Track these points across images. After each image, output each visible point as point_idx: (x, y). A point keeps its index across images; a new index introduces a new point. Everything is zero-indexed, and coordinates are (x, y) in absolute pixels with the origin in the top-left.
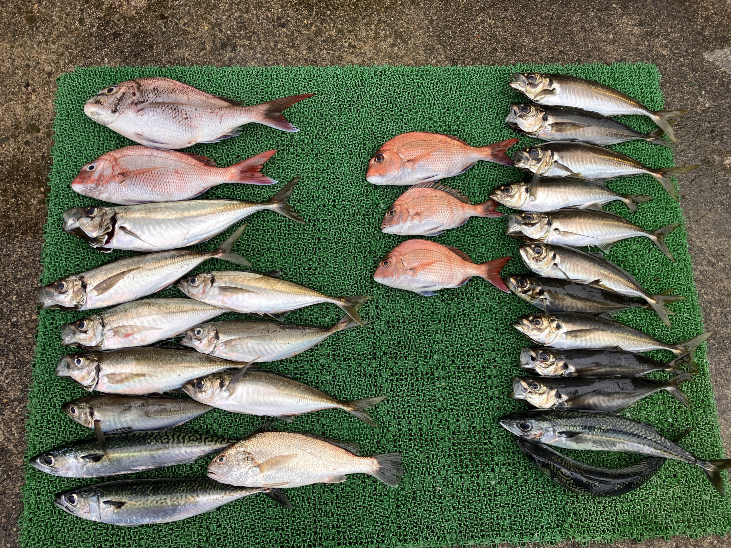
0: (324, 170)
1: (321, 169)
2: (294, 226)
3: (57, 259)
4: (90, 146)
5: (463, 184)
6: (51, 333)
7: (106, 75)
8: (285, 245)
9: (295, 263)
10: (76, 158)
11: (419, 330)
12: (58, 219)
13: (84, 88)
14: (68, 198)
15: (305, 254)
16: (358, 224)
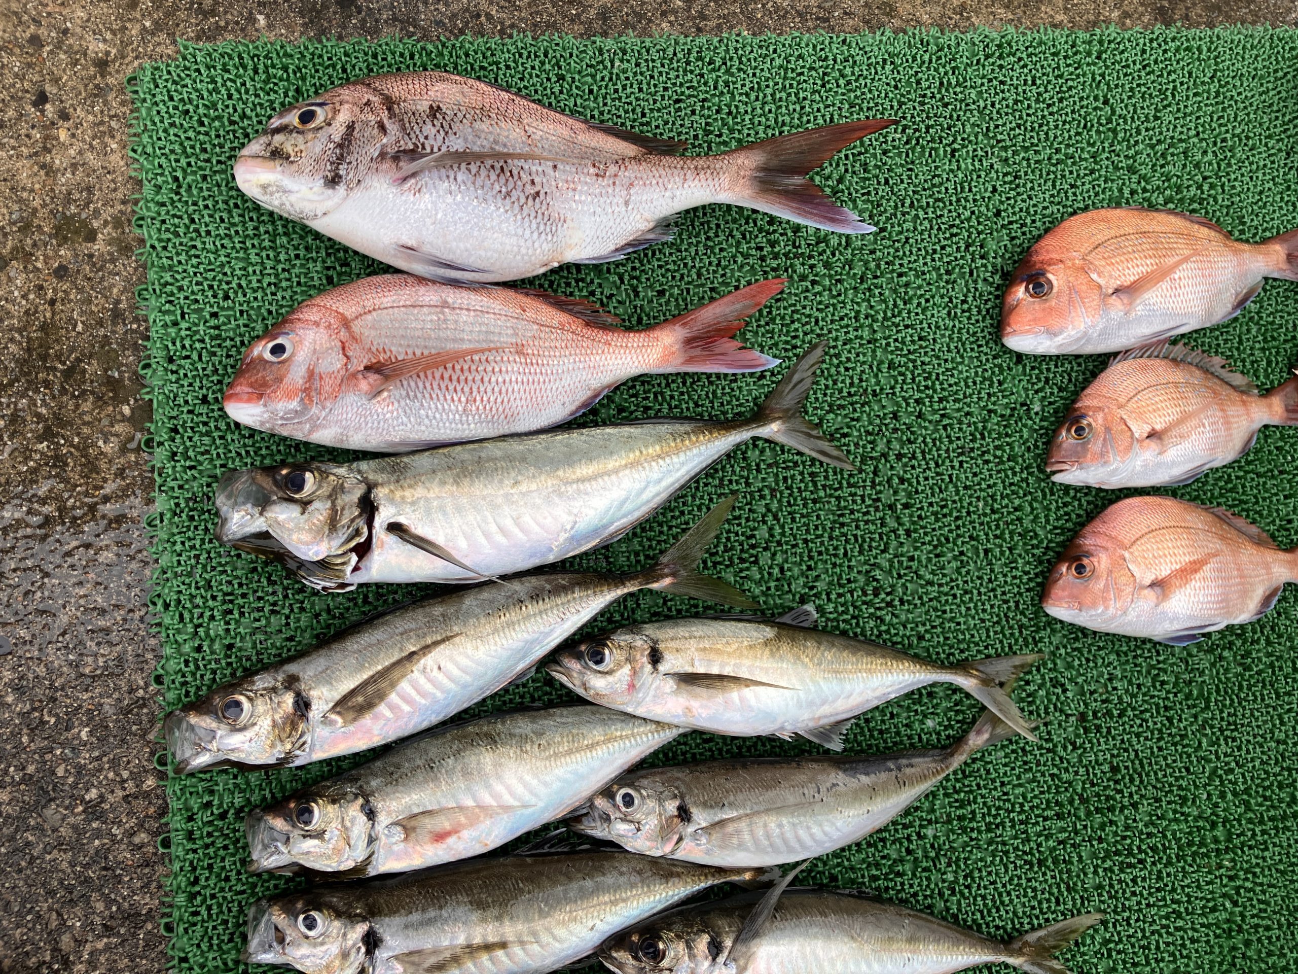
0: (885, 318)
1: (880, 317)
2: (826, 478)
3: (201, 616)
4: (254, 279)
5: (1226, 341)
6: (209, 835)
7: (273, 66)
8: (808, 531)
9: (840, 577)
10: (214, 315)
11: (1160, 731)
12: (187, 500)
13: (214, 105)
14: (208, 434)
15: (861, 552)
16: (987, 462)
